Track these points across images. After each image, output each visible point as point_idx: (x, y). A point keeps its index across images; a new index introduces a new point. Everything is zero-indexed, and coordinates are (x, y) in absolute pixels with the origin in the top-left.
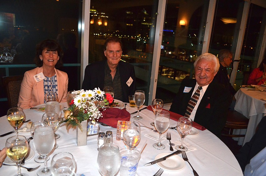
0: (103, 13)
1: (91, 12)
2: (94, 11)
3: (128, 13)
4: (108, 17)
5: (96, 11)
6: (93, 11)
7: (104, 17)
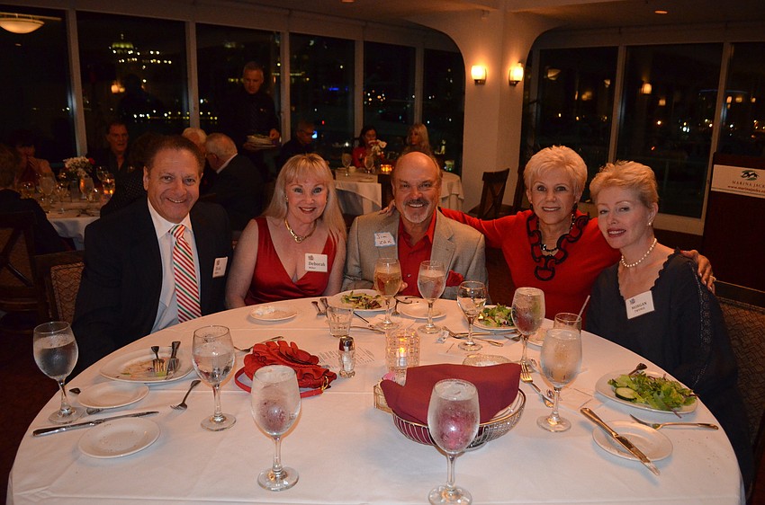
0: (155, 51)
1: (119, 51)
2: (125, 48)
3: (229, 46)
4: (170, 62)
5: (132, 47)
6: (122, 46)
7: (159, 62)
